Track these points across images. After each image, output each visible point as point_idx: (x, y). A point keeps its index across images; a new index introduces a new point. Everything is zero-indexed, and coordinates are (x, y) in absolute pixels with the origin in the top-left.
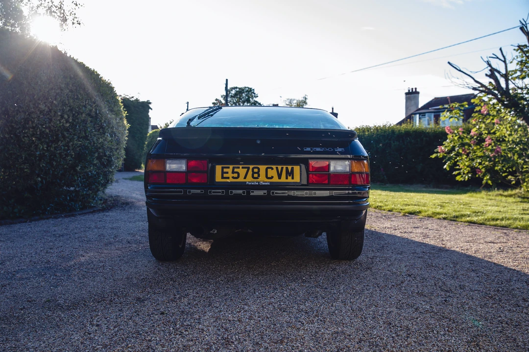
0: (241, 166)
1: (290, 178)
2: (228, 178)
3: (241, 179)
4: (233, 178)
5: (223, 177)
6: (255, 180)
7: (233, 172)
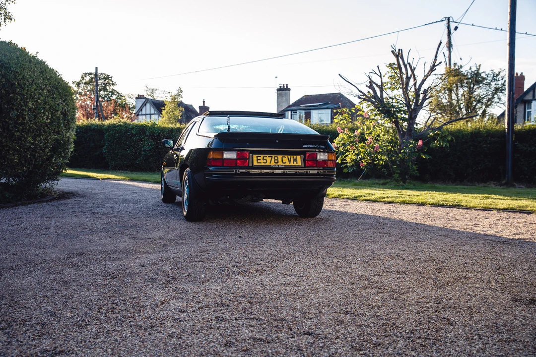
0: (267, 156)
1: (295, 163)
2: (261, 163)
3: (268, 164)
4: (263, 162)
5: (258, 163)
6: (276, 164)
7: (263, 159)
